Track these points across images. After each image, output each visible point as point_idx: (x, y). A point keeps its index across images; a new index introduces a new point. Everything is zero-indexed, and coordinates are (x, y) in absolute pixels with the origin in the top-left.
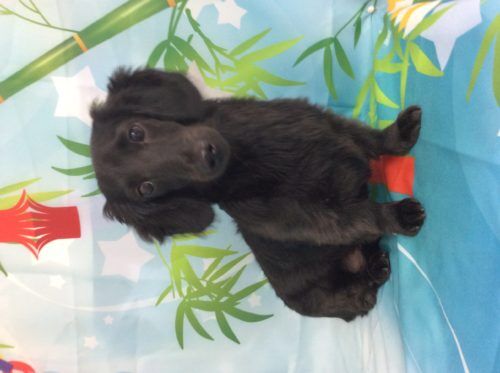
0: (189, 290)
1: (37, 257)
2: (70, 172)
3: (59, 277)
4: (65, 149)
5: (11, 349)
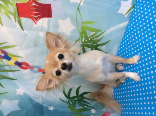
0: (85, 40)
1: (36, 24)
3: (42, 32)
5: (22, 58)
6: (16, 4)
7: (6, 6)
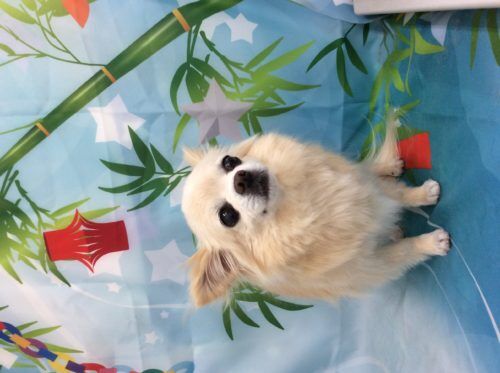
1: (93, 271)
2: (115, 190)
5: (81, 354)
6: (42, 235)
7: (20, 242)
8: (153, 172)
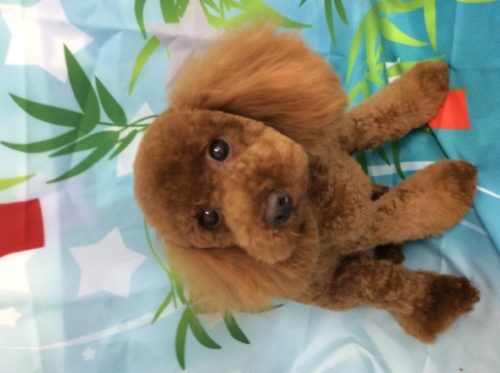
2: (31, 148)
4: (22, 115)
8: (96, 121)
